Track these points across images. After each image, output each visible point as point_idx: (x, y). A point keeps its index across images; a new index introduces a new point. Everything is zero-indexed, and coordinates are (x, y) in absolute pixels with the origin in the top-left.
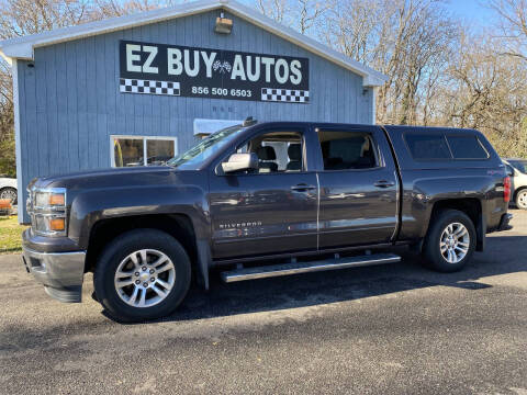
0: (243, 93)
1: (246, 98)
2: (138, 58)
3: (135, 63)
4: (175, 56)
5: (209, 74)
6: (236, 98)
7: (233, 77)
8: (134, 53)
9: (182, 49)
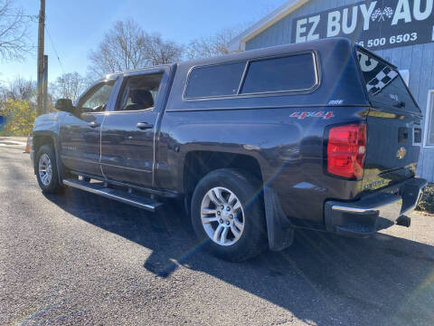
0: (406, 38)
1: (410, 43)
2: (304, 30)
3: (302, 35)
4: (334, 19)
5: (366, 27)
6: (396, 45)
7: (395, 22)
8: (302, 26)
9: (341, 10)
